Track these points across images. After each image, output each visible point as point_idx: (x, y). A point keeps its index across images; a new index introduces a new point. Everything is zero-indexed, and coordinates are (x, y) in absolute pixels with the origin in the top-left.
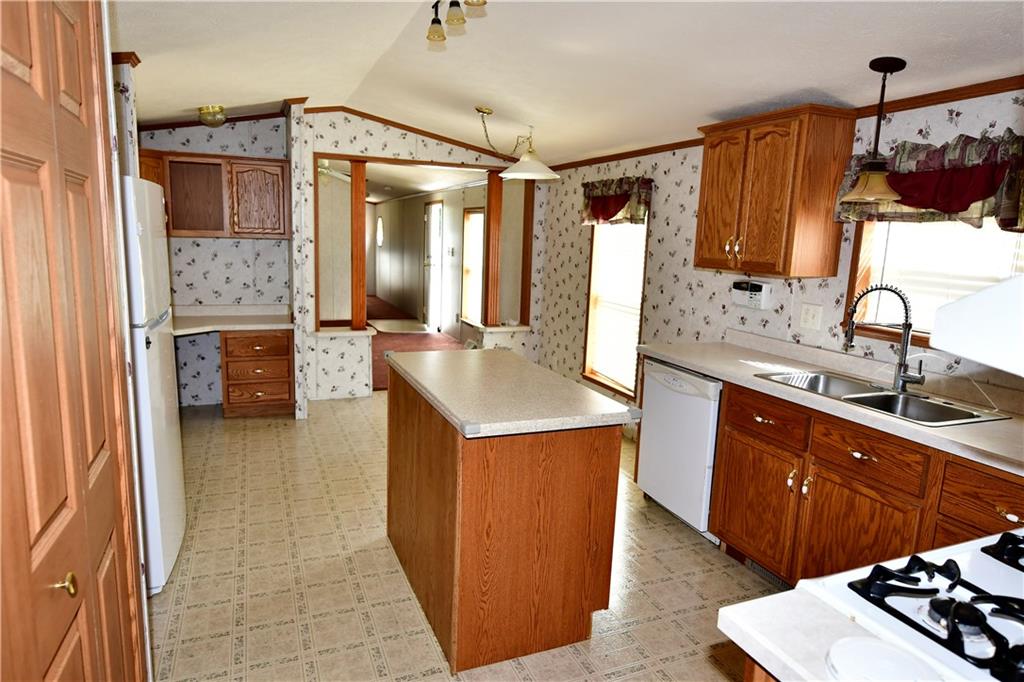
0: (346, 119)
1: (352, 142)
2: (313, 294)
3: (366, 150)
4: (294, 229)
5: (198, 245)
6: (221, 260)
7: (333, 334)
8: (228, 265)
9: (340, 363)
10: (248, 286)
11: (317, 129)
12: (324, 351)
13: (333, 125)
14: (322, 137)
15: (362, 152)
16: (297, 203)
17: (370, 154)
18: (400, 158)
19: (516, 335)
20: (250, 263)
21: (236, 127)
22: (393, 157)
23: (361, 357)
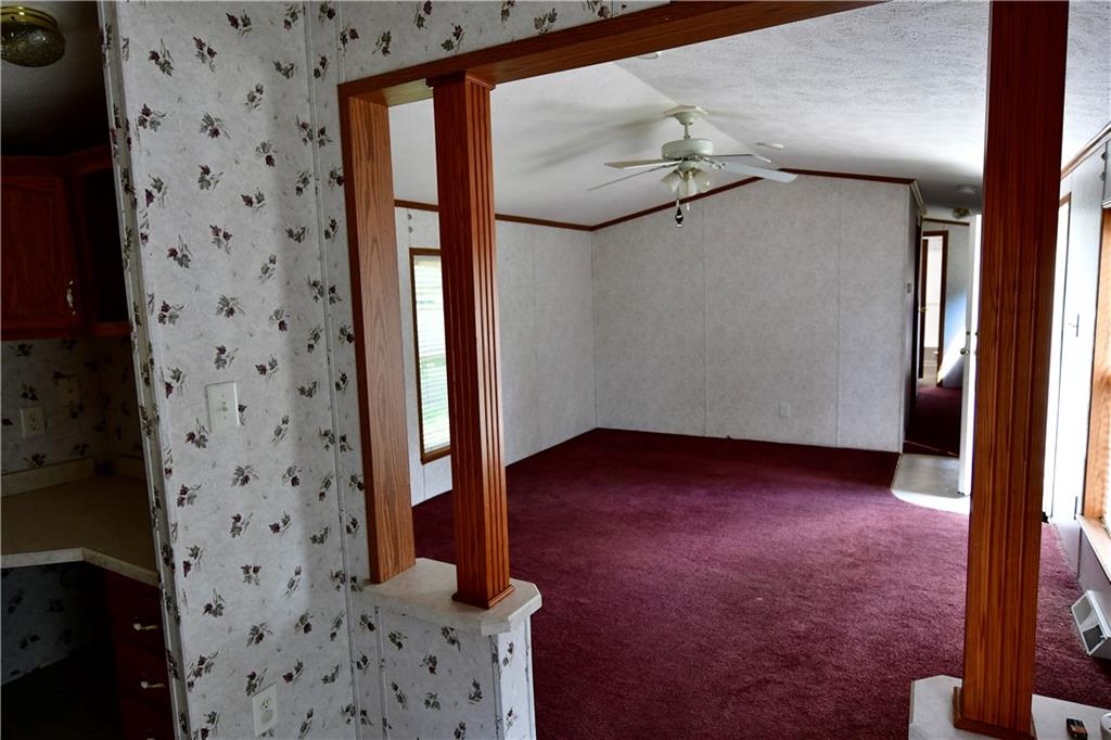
1: (420, 21)
3: (458, 34)
11: (344, 20)
12: (393, 637)
14: (354, 35)
15: (448, 45)
17: (468, 43)
18: (557, 26)
22: (535, 32)
23: (476, 685)
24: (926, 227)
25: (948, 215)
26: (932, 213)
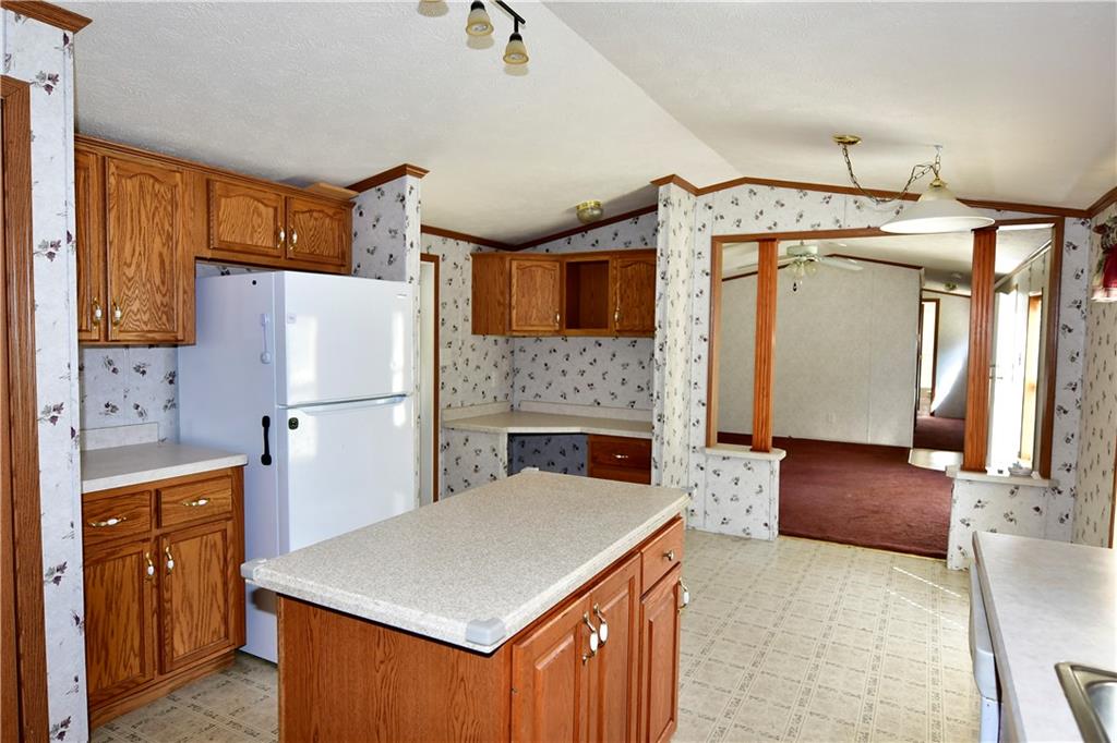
0: (751, 191)
1: (757, 217)
2: (705, 402)
3: (775, 225)
4: (657, 325)
5: (600, 345)
6: (619, 360)
7: (725, 453)
8: (625, 366)
9: (734, 490)
10: (642, 389)
11: (717, 211)
12: (715, 472)
13: (735, 202)
14: (722, 217)
15: (770, 228)
16: (661, 294)
17: (780, 229)
18: (820, 229)
19: (1020, 491)
20: (645, 364)
21: (640, 221)
22: (810, 229)
23: (760, 487)
24: (926, 295)
25: (942, 288)
26: (928, 286)
